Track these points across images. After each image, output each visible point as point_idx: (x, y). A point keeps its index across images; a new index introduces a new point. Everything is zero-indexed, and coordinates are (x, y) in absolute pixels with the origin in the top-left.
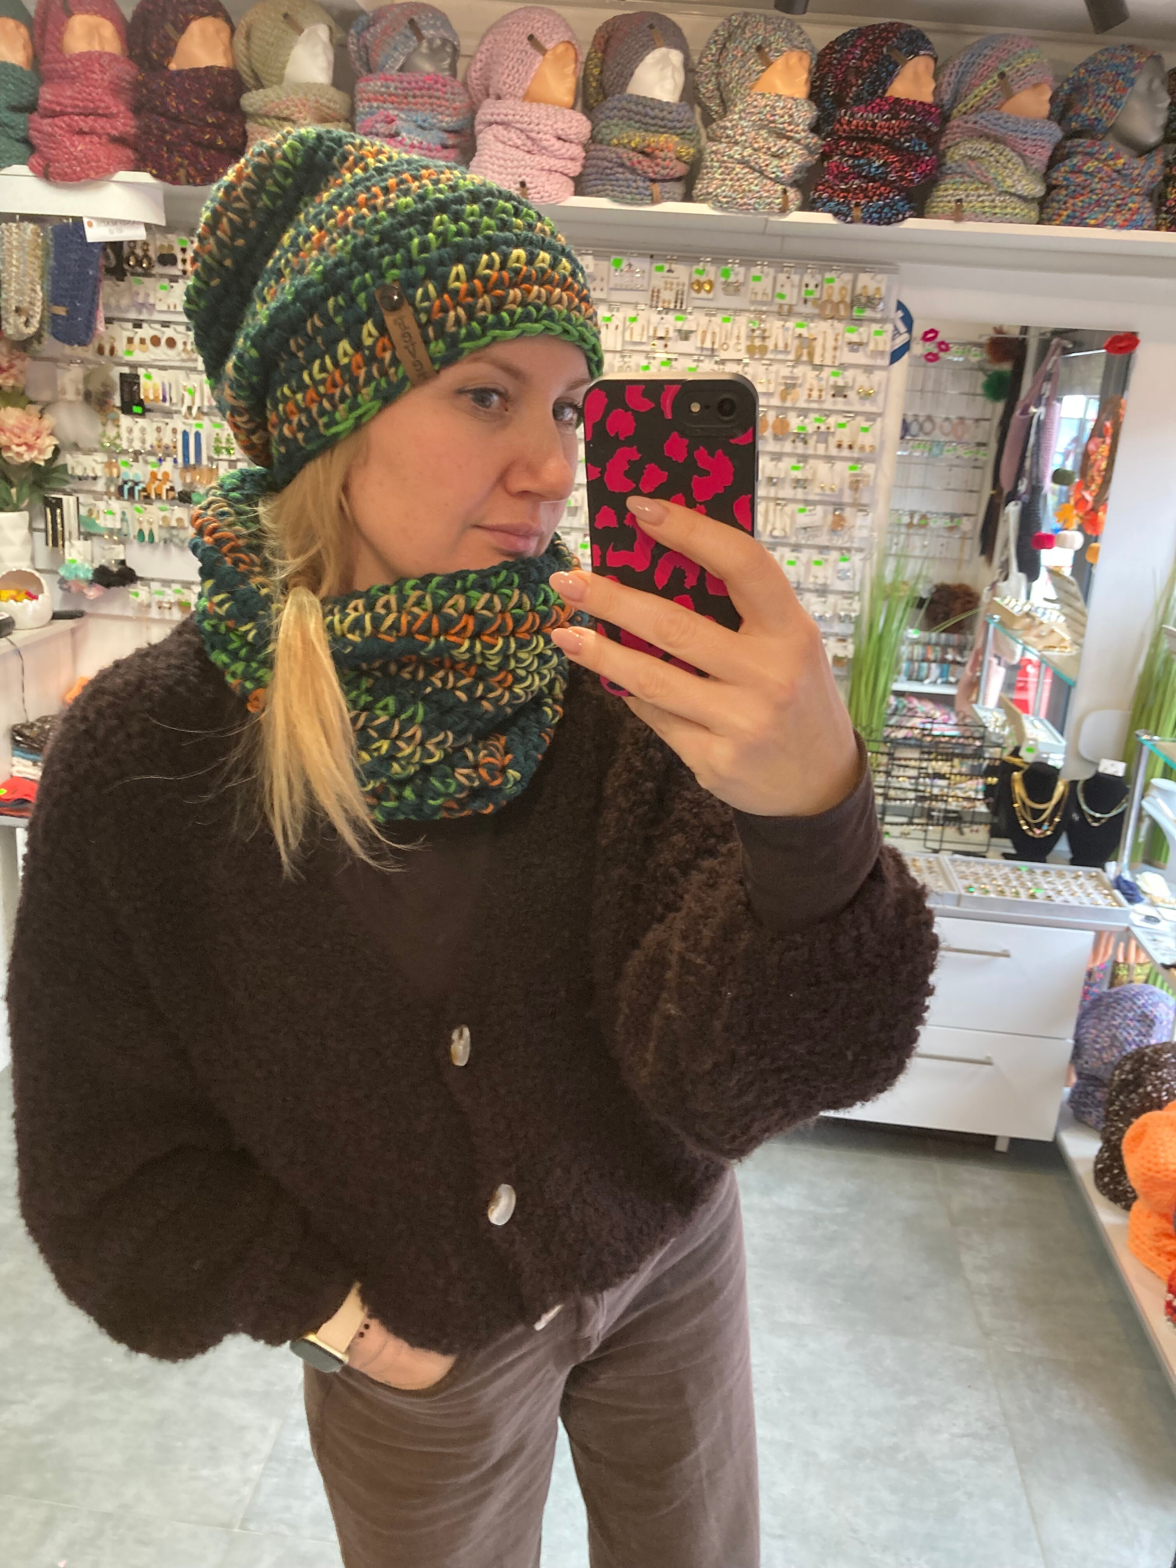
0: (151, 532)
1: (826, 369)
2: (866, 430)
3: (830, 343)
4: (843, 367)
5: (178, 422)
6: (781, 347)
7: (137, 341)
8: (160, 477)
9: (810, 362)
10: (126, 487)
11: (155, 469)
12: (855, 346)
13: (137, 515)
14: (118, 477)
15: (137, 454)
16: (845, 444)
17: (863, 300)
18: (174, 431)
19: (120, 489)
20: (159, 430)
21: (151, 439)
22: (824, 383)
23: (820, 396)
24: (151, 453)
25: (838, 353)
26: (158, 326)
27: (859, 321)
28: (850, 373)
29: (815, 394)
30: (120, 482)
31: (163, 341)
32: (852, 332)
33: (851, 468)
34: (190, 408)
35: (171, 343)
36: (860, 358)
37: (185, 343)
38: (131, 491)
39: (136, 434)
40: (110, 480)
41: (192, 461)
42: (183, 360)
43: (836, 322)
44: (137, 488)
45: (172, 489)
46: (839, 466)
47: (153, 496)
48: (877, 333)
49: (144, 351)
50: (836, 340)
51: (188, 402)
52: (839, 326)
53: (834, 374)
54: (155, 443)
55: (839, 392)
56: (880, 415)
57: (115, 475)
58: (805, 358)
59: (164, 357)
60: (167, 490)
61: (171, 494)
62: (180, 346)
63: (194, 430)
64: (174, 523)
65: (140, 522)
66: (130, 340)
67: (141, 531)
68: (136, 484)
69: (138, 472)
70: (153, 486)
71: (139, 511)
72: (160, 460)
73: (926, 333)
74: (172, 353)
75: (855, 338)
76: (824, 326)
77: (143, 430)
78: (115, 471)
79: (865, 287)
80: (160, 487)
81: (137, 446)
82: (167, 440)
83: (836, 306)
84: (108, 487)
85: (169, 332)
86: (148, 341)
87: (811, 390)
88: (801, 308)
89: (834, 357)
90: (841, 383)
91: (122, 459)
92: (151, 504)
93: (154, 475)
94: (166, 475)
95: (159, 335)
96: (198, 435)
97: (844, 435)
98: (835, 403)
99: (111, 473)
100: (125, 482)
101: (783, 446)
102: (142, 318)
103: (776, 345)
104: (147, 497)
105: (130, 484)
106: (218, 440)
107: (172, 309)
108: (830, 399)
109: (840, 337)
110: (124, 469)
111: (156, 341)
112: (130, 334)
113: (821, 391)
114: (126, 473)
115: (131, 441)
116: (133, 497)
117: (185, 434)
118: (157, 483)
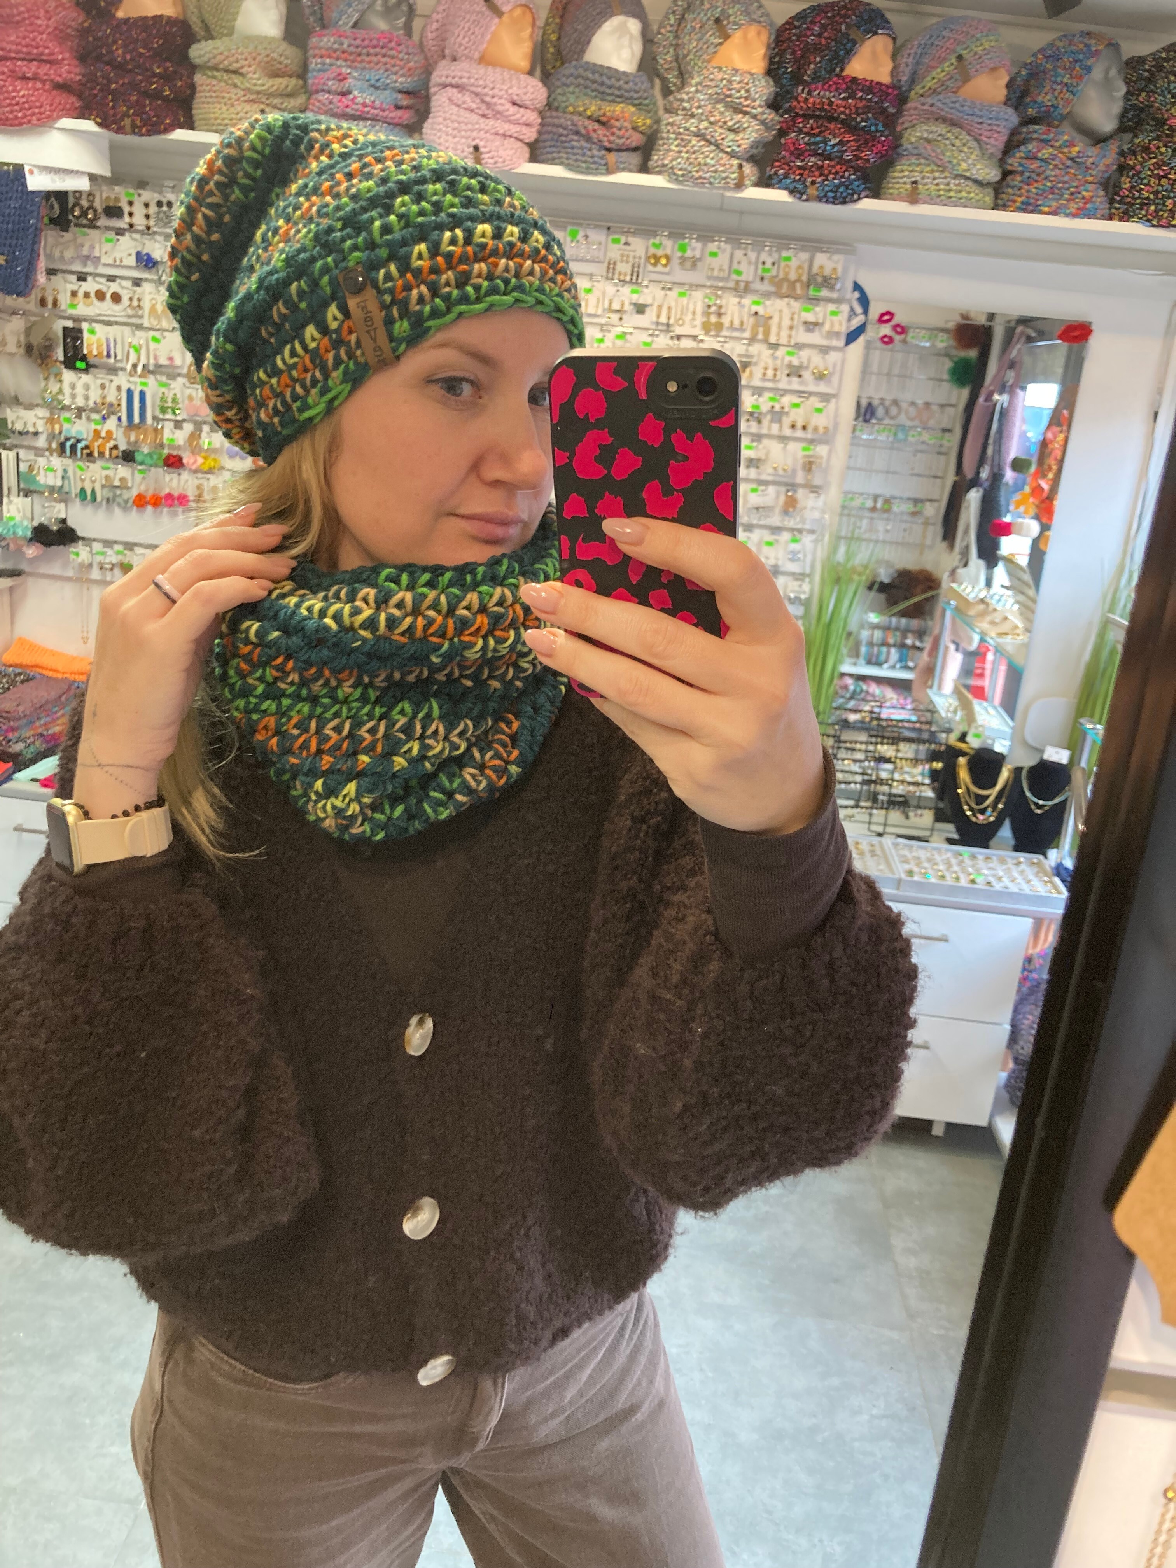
0: (93, 491)
1: (782, 348)
2: (819, 410)
3: (786, 322)
4: (799, 346)
5: (122, 380)
6: (737, 323)
7: (81, 294)
8: (103, 434)
9: (766, 341)
10: (68, 444)
11: (99, 427)
12: (811, 326)
13: (79, 473)
14: (60, 433)
15: (80, 411)
16: (799, 425)
17: (820, 279)
18: (119, 388)
19: (62, 446)
20: (103, 387)
21: (95, 396)
22: (779, 362)
23: (775, 375)
24: (95, 410)
25: (794, 333)
26: (103, 280)
27: (815, 301)
28: (805, 354)
29: (770, 373)
30: (62, 439)
31: (108, 296)
32: (807, 311)
33: (804, 449)
34: (135, 366)
35: (116, 298)
36: (815, 338)
37: (131, 299)
38: (73, 448)
39: (80, 390)
40: (52, 437)
41: (137, 419)
42: (129, 317)
43: (792, 301)
44: (80, 446)
45: (116, 447)
46: (792, 446)
47: (96, 454)
48: (834, 313)
49: (88, 305)
50: (792, 319)
51: (133, 359)
52: (796, 305)
53: (789, 353)
54: (99, 400)
55: (795, 372)
56: (835, 396)
57: (57, 431)
58: (760, 336)
59: (108, 313)
60: (111, 449)
61: (115, 453)
62: (125, 301)
63: (139, 388)
64: (117, 483)
65: (83, 481)
66: (74, 294)
67: (83, 490)
68: (79, 441)
69: (80, 429)
70: (96, 444)
71: (81, 469)
72: (104, 418)
73: (882, 315)
74: (117, 308)
75: (810, 318)
76: (780, 304)
77: (87, 387)
78: (57, 427)
79: (821, 267)
80: (104, 445)
81: (80, 402)
82: (111, 398)
83: (792, 284)
84: (50, 444)
85: (114, 287)
86: (93, 295)
87: (766, 369)
88: (757, 285)
89: (790, 336)
90: (796, 362)
91: (66, 415)
92: (94, 462)
93: (97, 433)
94: (109, 433)
95: (104, 289)
96: (142, 394)
97: (798, 416)
98: (790, 383)
99: (53, 429)
100: (68, 439)
102: (86, 270)
103: (732, 323)
104: (90, 455)
105: (72, 441)
106: (163, 399)
107: (118, 263)
108: (785, 379)
109: (796, 317)
110: (66, 426)
111: (100, 296)
112: (75, 288)
113: (776, 370)
114: (68, 430)
115: (73, 396)
116: (76, 454)
117: (130, 393)
118: (100, 441)
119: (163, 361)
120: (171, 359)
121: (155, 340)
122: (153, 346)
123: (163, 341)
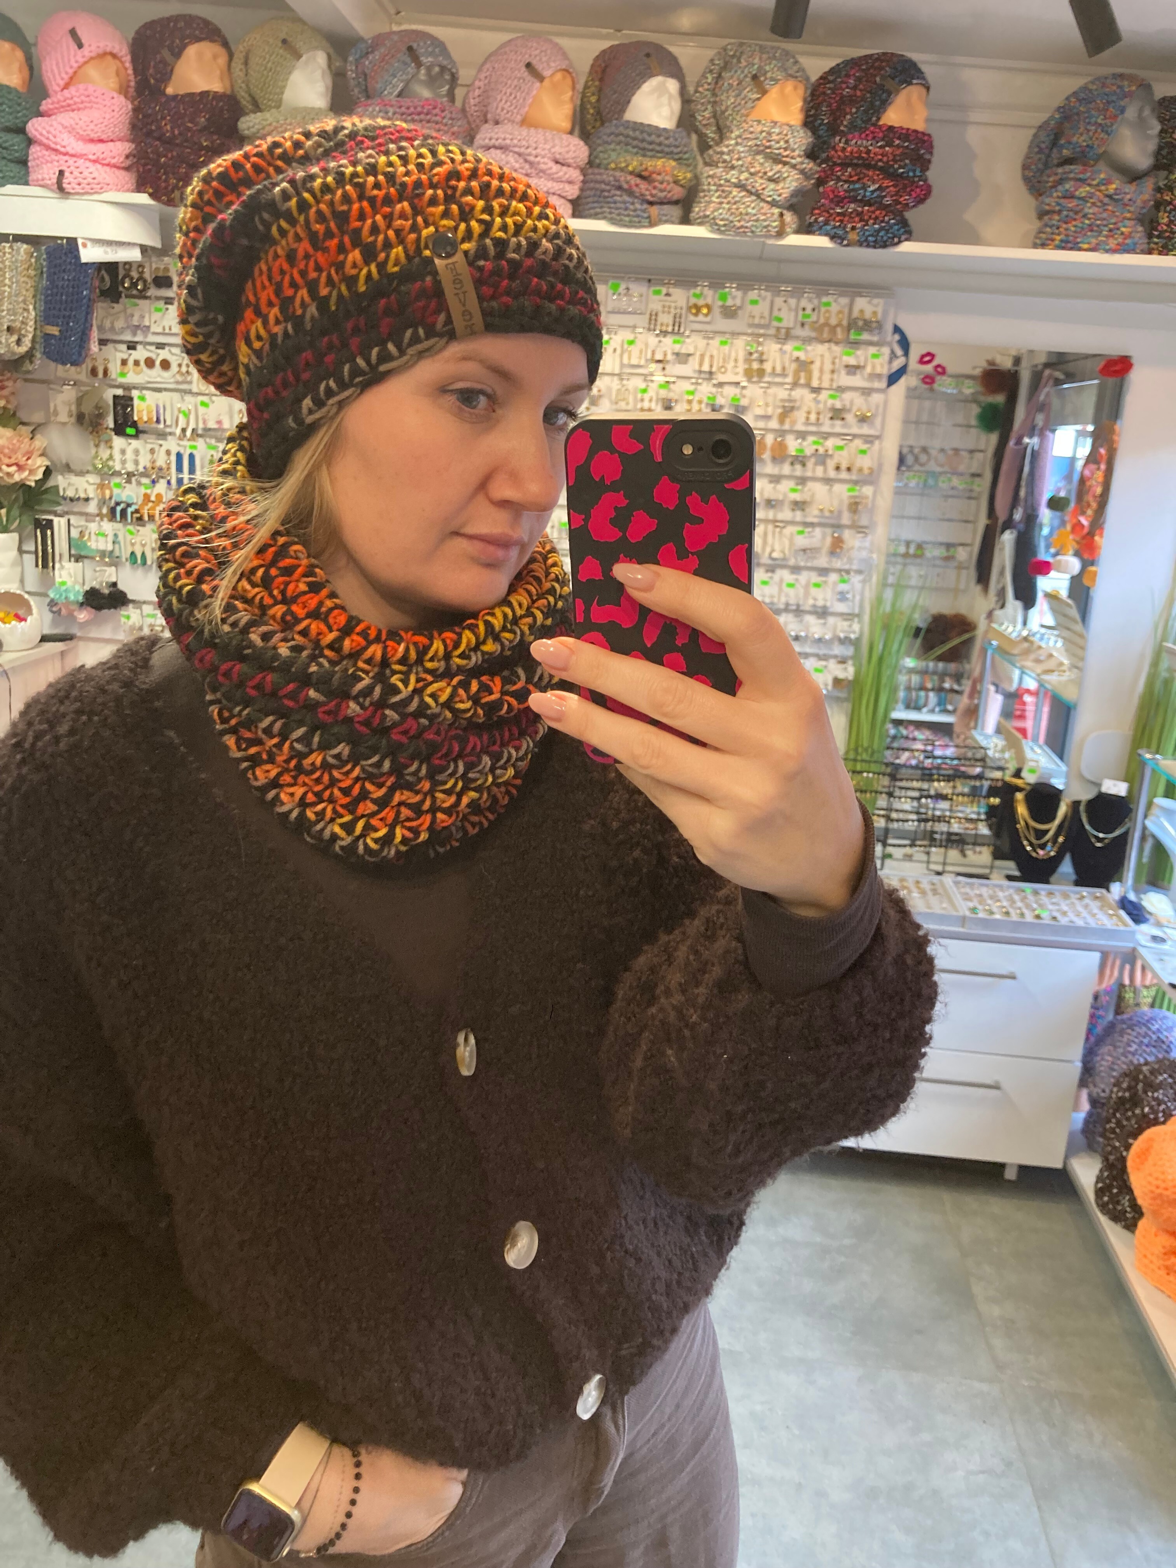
0: (143, 554)
1: (824, 392)
2: (863, 452)
3: (828, 367)
4: (841, 389)
5: (172, 445)
6: (779, 370)
7: (131, 362)
8: (153, 498)
9: (808, 385)
10: (119, 509)
11: (149, 491)
12: (852, 369)
13: (129, 537)
14: (111, 498)
15: (130, 475)
16: (844, 466)
17: (860, 323)
18: (168, 453)
19: (113, 511)
20: (152, 451)
21: (144, 461)
22: (821, 406)
23: (818, 419)
24: (145, 474)
25: (835, 376)
26: (153, 348)
27: (856, 344)
28: (848, 396)
29: (813, 417)
30: (112, 504)
31: (158, 363)
32: (849, 355)
33: (849, 490)
34: (184, 430)
35: (165, 365)
36: (857, 381)
37: (180, 365)
38: (124, 512)
39: (130, 455)
40: (102, 502)
42: (177, 383)
43: (833, 346)
44: (130, 510)
46: (837, 487)
47: (146, 518)
48: (875, 356)
49: (138, 373)
50: (834, 363)
51: (182, 423)
52: (837, 349)
53: (832, 397)
54: (149, 465)
55: (837, 414)
56: (878, 437)
57: (107, 497)
58: (802, 381)
59: (159, 379)
62: (174, 368)
63: (188, 451)
65: (133, 544)
66: (124, 362)
67: (133, 553)
68: (129, 505)
69: (131, 493)
71: (131, 533)
72: (154, 482)
73: (923, 356)
74: (166, 374)
75: (852, 361)
76: (820, 349)
77: (137, 452)
78: (107, 492)
79: (862, 311)
80: (153, 508)
81: (130, 467)
82: (161, 462)
83: (833, 329)
84: (100, 509)
85: (164, 354)
86: (142, 363)
87: (809, 413)
88: (799, 332)
89: (832, 380)
90: (838, 405)
91: (116, 480)
92: (144, 526)
93: (147, 497)
94: (159, 496)
95: (154, 356)
96: (192, 457)
97: (843, 458)
98: (833, 426)
99: (103, 494)
100: (118, 504)
101: (781, 469)
102: (136, 339)
103: (774, 369)
104: (140, 519)
105: (122, 506)
107: (167, 331)
108: (828, 422)
109: (837, 361)
110: (116, 491)
111: (150, 363)
112: (125, 356)
113: (818, 413)
114: (118, 495)
115: (124, 462)
116: (126, 519)
117: (179, 456)
118: (150, 504)
119: (212, 425)
120: (219, 422)
121: (203, 404)
122: (202, 410)
123: (211, 406)
